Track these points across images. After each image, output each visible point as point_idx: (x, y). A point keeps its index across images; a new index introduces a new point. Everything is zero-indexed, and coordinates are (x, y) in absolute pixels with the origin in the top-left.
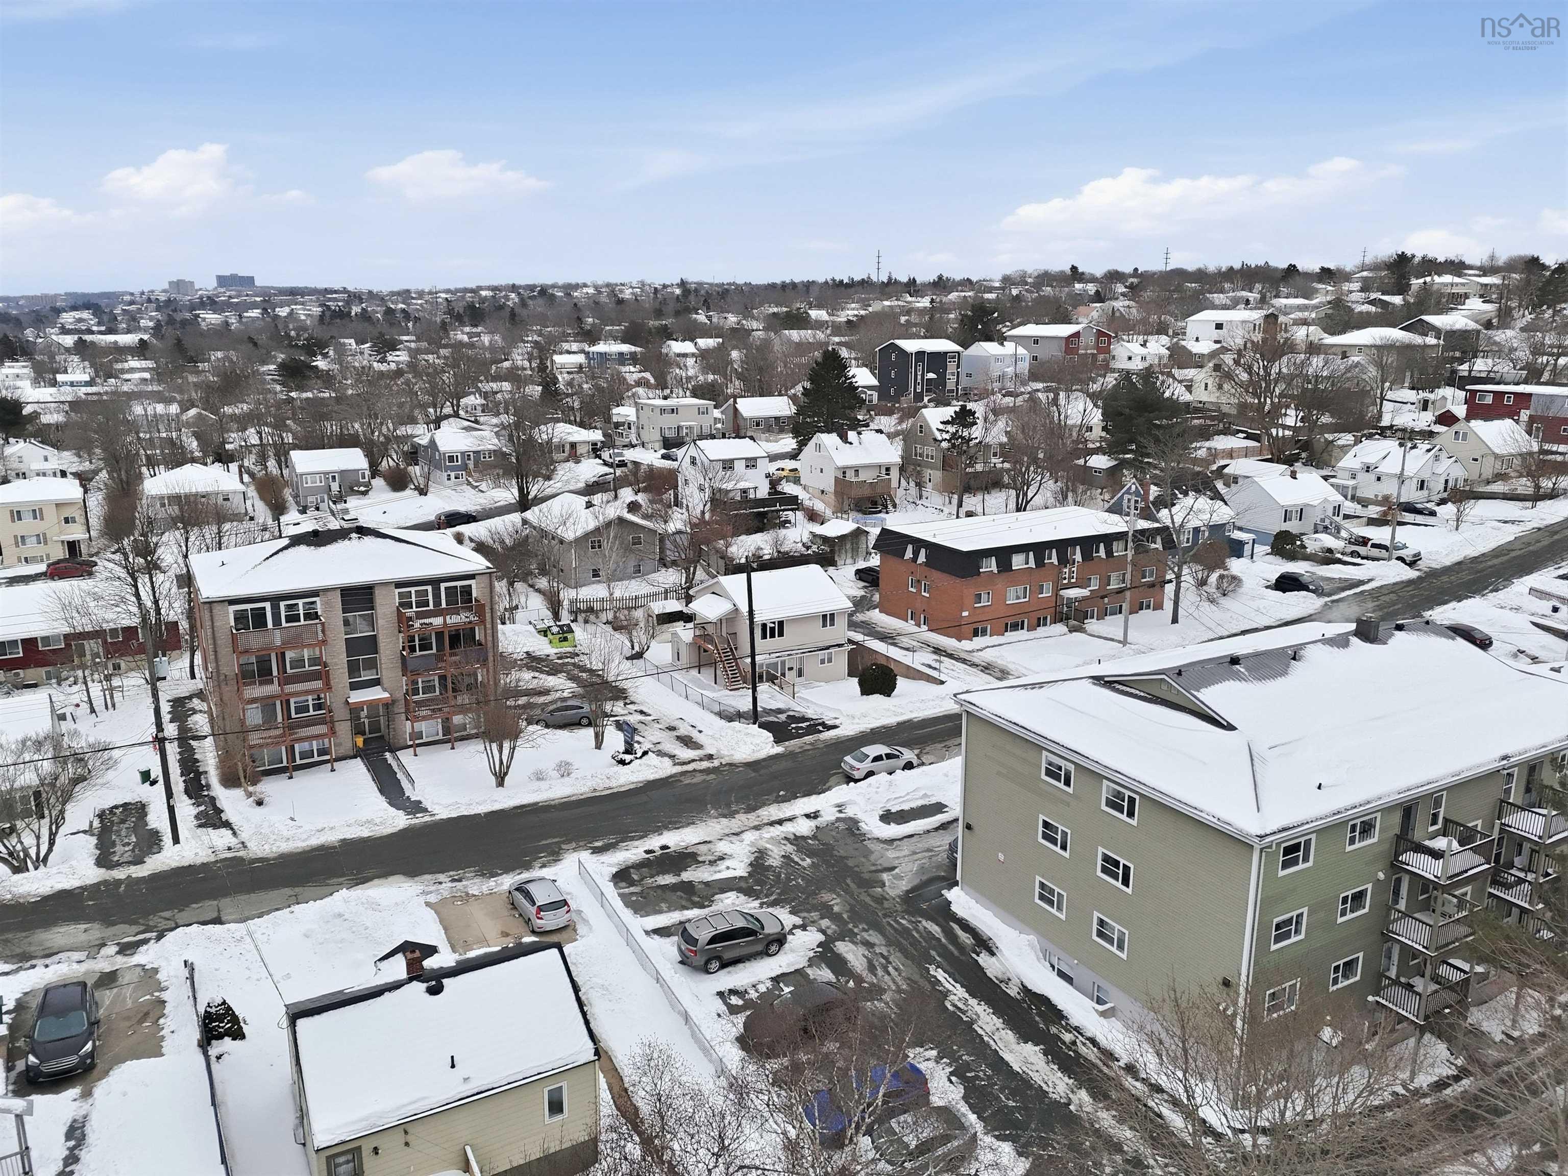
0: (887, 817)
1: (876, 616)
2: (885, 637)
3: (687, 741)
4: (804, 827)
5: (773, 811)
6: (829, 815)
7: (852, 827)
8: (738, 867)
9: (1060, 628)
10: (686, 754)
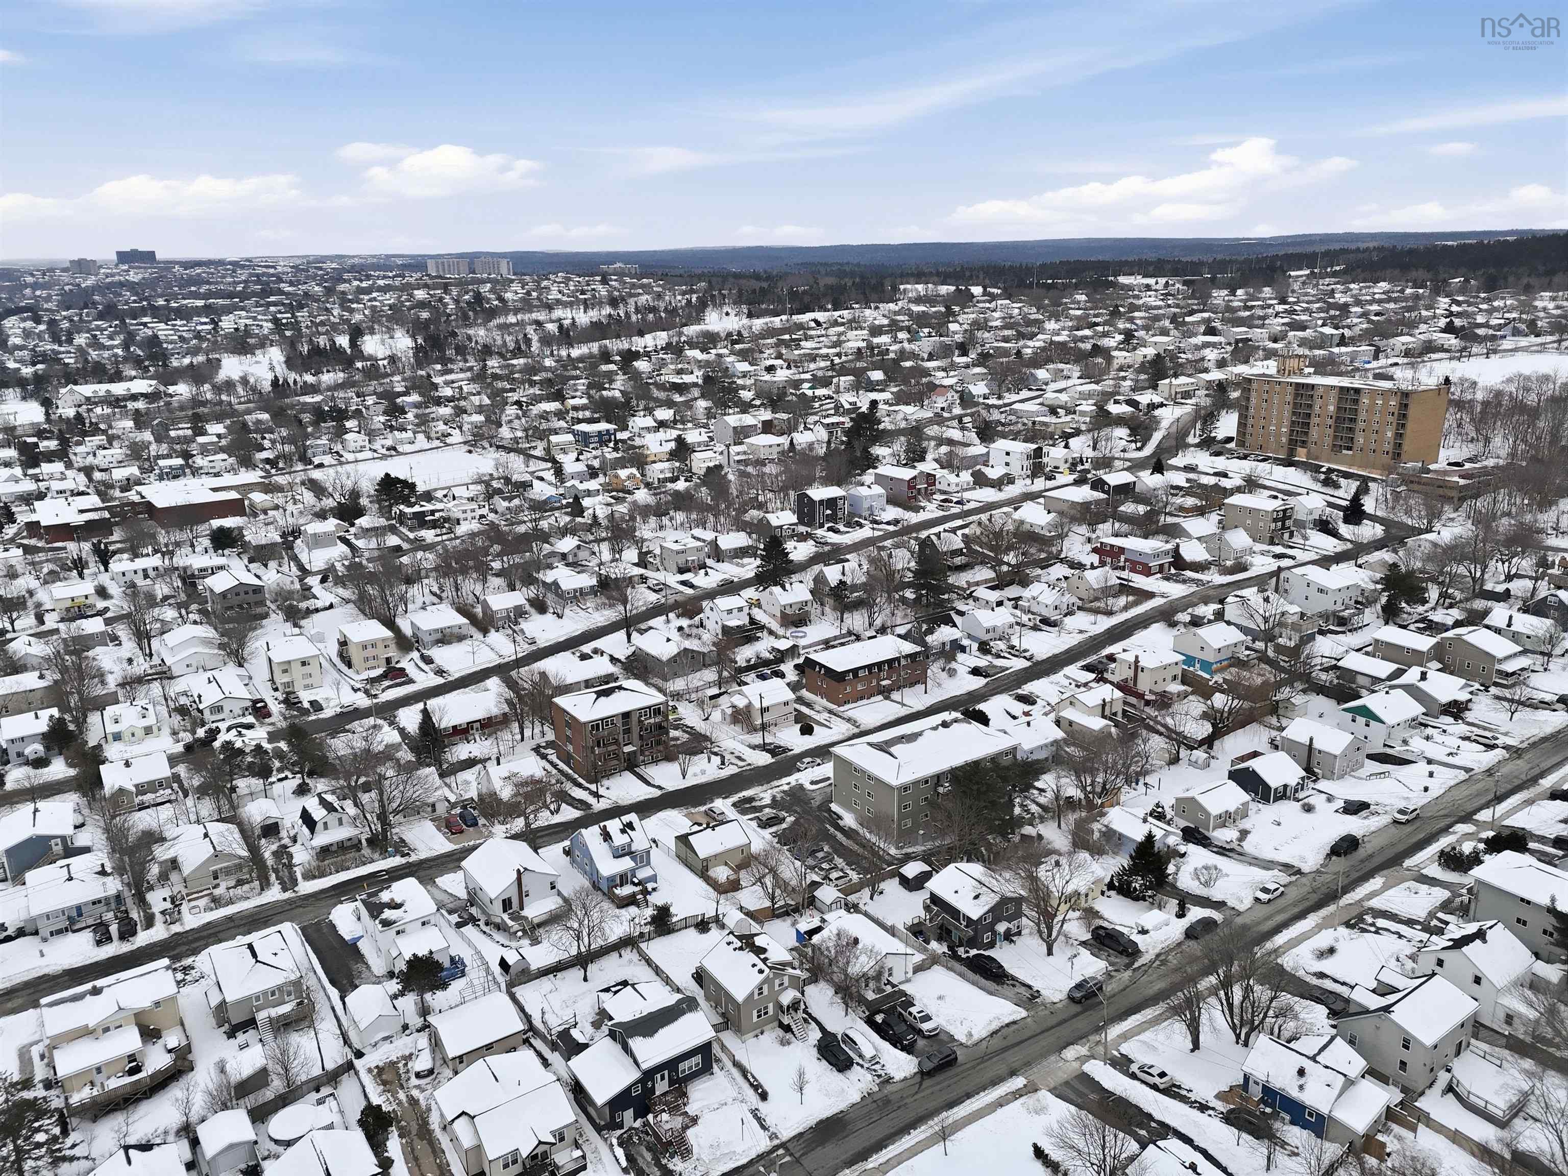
0: (812, 783)
1: (804, 693)
2: (809, 705)
3: (739, 758)
4: (786, 788)
5: (776, 783)
6: (793, 783)
7: (801, 787)
8: (767, 800)
9: (880, 697)
10: (741, 764)
